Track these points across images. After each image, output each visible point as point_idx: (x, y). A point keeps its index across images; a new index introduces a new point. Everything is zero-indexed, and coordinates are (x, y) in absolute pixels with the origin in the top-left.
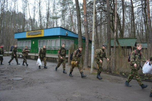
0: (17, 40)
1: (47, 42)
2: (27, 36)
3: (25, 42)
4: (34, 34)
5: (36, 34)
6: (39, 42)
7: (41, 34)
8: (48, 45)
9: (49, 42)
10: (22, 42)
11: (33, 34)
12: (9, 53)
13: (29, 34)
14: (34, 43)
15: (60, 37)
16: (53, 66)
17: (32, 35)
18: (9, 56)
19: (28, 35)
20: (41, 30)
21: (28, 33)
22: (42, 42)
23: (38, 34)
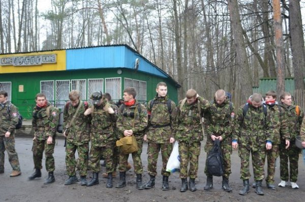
1: (74, 86)
5: (35, 64)
7: (56, 63)
11: (24, 64)
13: (6, 61)
14: (21, 89)
15: (120, 72)
17: (18, 64)
20: (54, 52)
21: (4, 59)
22: (54, 88)
23: (42, 64)
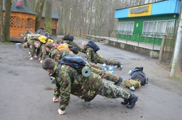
0: (118, 20)
1: (155, 24)
2: (129, 15)
3: (127, 24)
4: (138, 12)
5: (140, 12)
6: (145, 25)
7: (148, 11)
8: (156, 30)
9: (158, 25)
10: (124, 24)
12: (101, 37)
14: (137, 25)
15: (175, 16)
16: (133, 59)
17: (135, 12)
18: (100, 42)
19: (131, 13)
20: (148, 5)
21: (131, 10)
22: (148, 25)
23: (143, 12)
